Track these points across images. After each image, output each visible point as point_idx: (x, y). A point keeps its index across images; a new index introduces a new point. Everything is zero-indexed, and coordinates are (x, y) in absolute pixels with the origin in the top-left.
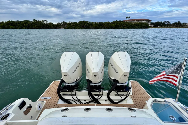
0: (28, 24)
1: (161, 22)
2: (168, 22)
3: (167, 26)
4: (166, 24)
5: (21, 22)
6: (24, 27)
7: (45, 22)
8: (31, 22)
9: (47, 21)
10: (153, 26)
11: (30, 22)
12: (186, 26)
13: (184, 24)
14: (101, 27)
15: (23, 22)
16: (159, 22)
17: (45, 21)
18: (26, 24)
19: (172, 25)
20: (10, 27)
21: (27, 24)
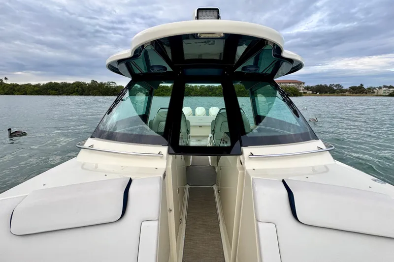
0: (82, 88)
1: (326, 86)
2: (338, 85)
3: (338, 93)
4: (335, 88)
5: (70, 84)
6: (74, 92)
7: (113, 85)
8: (88, 84)
9: (115, 83)
10: (311, 92)
11: (86, 84)
12: (374, 92)
13: (369, 89)
14: (211, 93)
15: (75, 85)
16: (321, 85)
17: (113, 82)
18: (78, 87)
19: (346, 91)
20: (51, 92)
21: (80, 88)
